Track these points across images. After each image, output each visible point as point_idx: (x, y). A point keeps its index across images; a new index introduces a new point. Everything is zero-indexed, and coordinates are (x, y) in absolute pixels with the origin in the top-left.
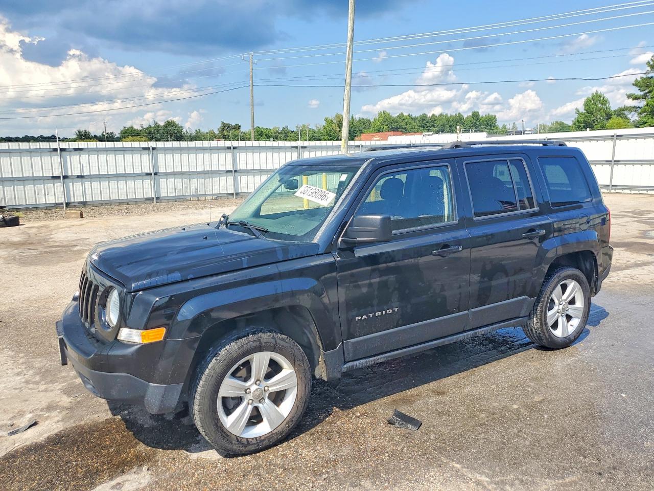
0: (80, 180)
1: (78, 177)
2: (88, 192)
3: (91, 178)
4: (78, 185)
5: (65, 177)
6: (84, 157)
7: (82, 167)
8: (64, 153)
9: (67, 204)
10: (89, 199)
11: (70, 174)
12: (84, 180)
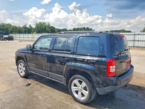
0: (138, 41)
1: (137, 40)
2: (139, 44)
3: (141, 41)
4: (137, 42)
5: (134, 40)
6: (140, 36)
7: (139, 38)
8: (135, 35)
9: (134, 46)
10: (139, 46)
11: (136, 40)
12: (139, 41)
